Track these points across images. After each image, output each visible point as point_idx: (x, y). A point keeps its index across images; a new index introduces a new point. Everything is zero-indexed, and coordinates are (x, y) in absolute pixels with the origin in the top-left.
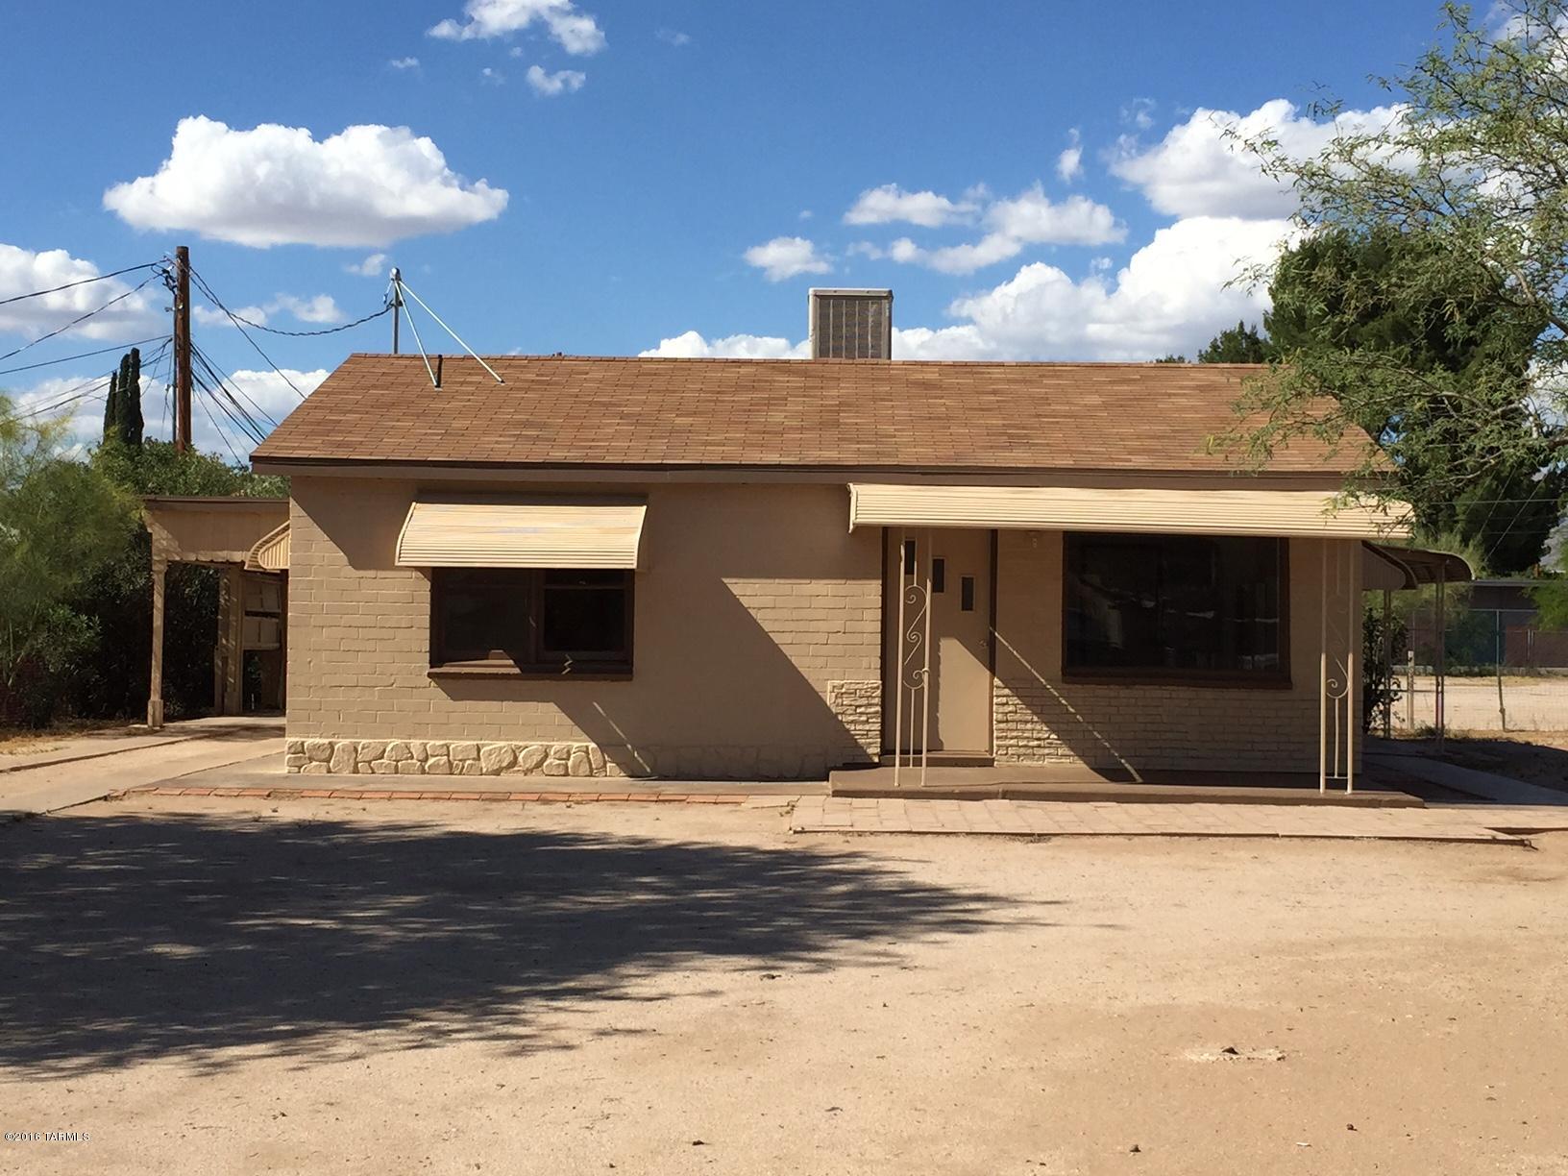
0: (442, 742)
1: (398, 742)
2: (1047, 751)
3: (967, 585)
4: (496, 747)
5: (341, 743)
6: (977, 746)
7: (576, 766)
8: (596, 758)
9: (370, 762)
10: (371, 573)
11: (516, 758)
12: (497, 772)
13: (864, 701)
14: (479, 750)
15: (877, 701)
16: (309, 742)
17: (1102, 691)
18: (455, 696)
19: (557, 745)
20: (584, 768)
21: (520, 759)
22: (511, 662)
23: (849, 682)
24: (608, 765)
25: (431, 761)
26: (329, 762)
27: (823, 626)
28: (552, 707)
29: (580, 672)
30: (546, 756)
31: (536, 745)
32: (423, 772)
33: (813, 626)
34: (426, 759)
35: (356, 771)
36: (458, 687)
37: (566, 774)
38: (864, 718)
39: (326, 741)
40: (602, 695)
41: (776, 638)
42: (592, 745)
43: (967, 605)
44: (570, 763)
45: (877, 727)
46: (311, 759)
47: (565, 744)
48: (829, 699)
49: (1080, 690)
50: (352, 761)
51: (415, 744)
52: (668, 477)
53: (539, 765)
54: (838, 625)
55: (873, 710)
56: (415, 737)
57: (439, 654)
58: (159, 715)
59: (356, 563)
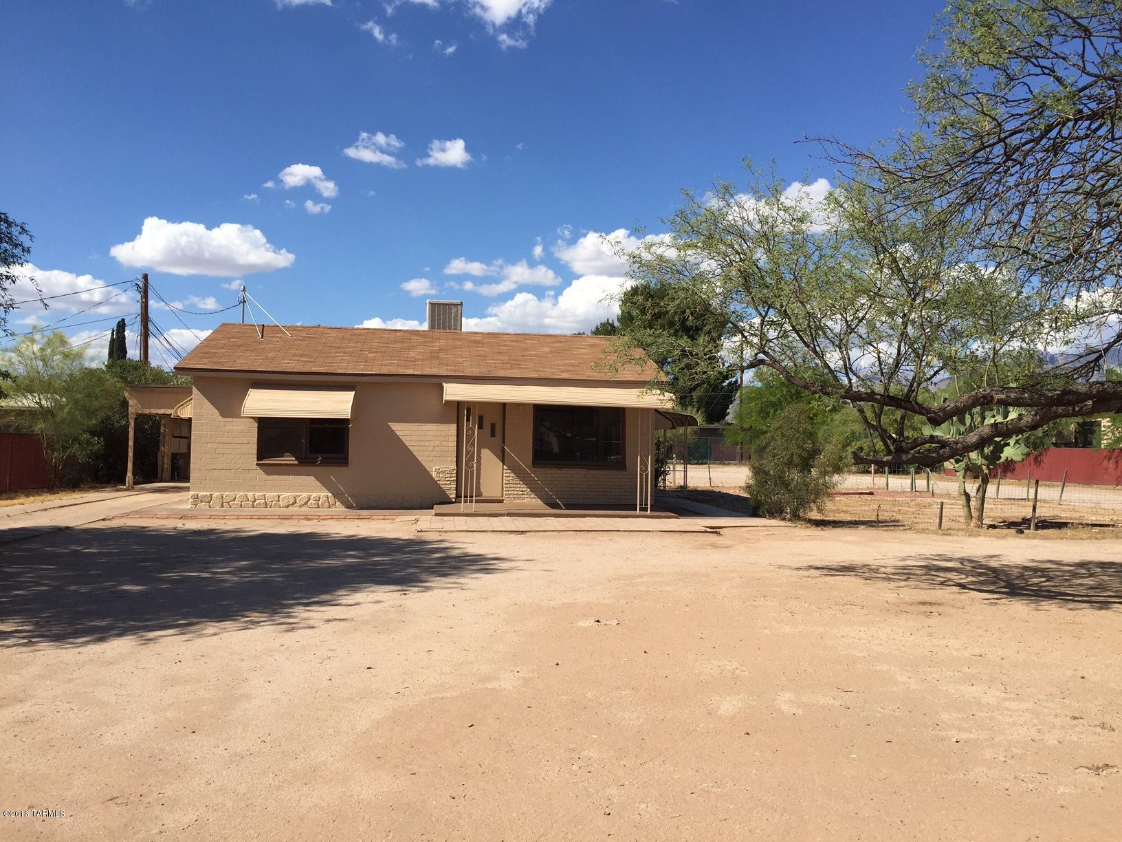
0: (262, 494)
1: (242, 493)
2: (526, 496)
3: (493, 426)
4: (287, 496)
5: (216, 494)
6: (496, 494)
7: (323, 504)
8: (332, 500)
9: (229, 503)
10: (230, 420)
11: (296, 500)
12: (287, 507)
13: (449, 475)
14: (279, 497)
15: (455, 475)
16: (201, 494)
17: (549, 471)
18: (268, 474)
19: (314, 495)
20: (327, 505)
21: (298, 501)
22: (294, 459)
23: (442, 468)
24: (337, 503)
25: (257, 502)
26: (210, 502)
27: (432, 443)
28: (312, 478)
29: (325, 463)
30: (310, 499)
31: (304, 494)
32: (253, 507)
33: (427, 443)
34: (255, 501)
35: (222, 506)
36: (269, 470)
37: (318, 507)
38: (449, 483)
39: (209, 493)
40: (334, 473)
41: (411, 448)
42: (330, 495)
43: (493, 435)
44: (320, 502)
45: (454, 486)
46: (201, 502)
47: (317, 494)
48: (434, 474)
49: (540, 471)
50: (220, 502)
51: (250, 494)
52: (364, 379)
53: (306, 503)
54: (437, 443)
55: (453, 479)
56: (249, 491)
57: (260, 456)
58: (131, 482)
59: (223, 415)
